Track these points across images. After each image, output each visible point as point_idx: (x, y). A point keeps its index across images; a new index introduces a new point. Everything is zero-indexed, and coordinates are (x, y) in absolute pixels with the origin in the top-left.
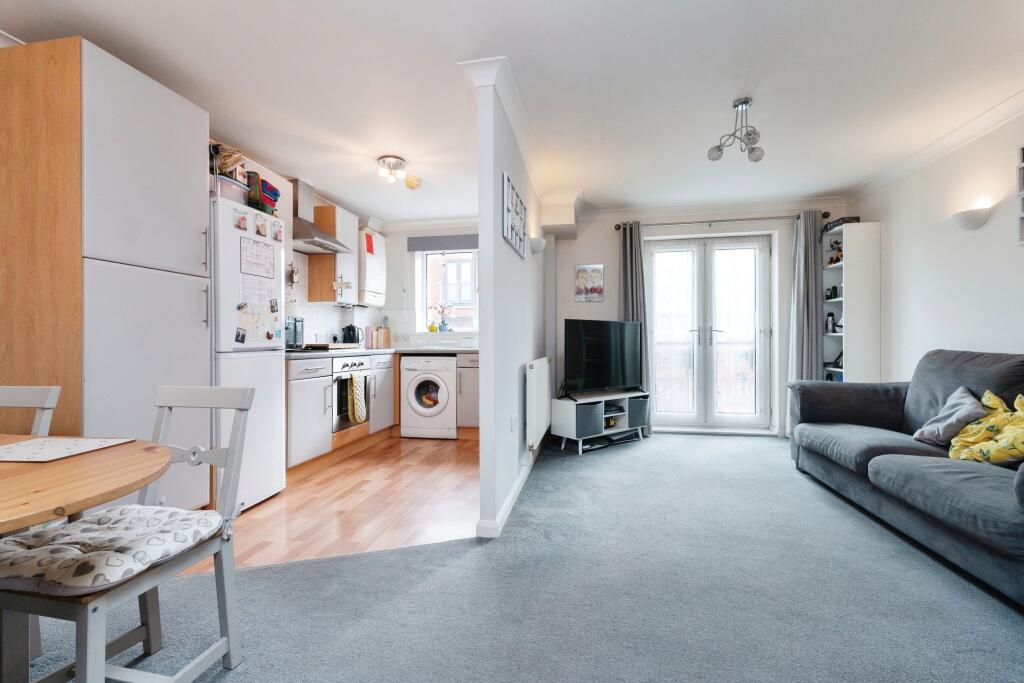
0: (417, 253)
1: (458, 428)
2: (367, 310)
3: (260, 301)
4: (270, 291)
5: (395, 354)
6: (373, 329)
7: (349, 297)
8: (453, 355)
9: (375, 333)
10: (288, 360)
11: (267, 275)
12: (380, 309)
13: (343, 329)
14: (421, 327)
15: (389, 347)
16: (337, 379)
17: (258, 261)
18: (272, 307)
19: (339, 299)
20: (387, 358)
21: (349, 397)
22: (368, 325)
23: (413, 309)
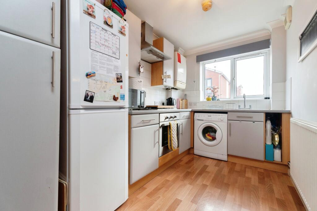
0: (200, 62)
1: (228, 155)
2: (178, 91)
3: (108, 73)
4: (116, 67)
5: (191, 111)
6: (180, 99)
7: (169, 83)
8: (225, 112)
9: (181, 102)
10: (130, 115)
11: (114, 55)
12: (183, 90)
13: (167, 99)
14: (202, 98)
15: (187, 108)
16: (162, 126)
17: (106, 44)
18: (117, 78)
19: (165, 83)
20: (187, 114)
21: (169, 136)
22: (178, 98)
23: (199, 90)
